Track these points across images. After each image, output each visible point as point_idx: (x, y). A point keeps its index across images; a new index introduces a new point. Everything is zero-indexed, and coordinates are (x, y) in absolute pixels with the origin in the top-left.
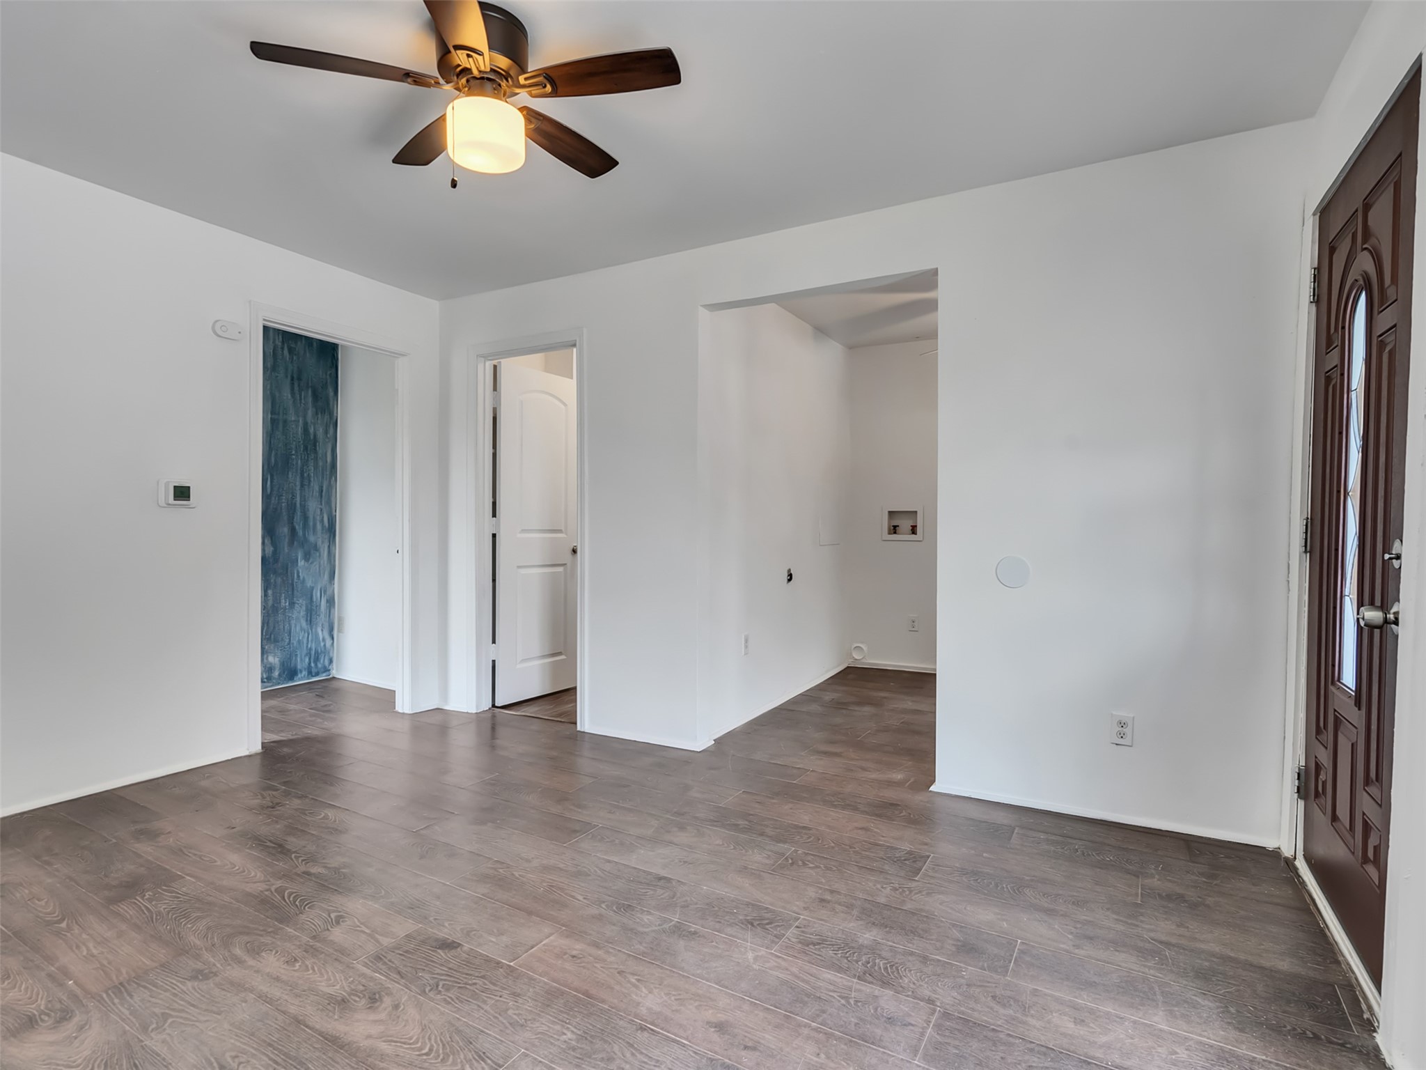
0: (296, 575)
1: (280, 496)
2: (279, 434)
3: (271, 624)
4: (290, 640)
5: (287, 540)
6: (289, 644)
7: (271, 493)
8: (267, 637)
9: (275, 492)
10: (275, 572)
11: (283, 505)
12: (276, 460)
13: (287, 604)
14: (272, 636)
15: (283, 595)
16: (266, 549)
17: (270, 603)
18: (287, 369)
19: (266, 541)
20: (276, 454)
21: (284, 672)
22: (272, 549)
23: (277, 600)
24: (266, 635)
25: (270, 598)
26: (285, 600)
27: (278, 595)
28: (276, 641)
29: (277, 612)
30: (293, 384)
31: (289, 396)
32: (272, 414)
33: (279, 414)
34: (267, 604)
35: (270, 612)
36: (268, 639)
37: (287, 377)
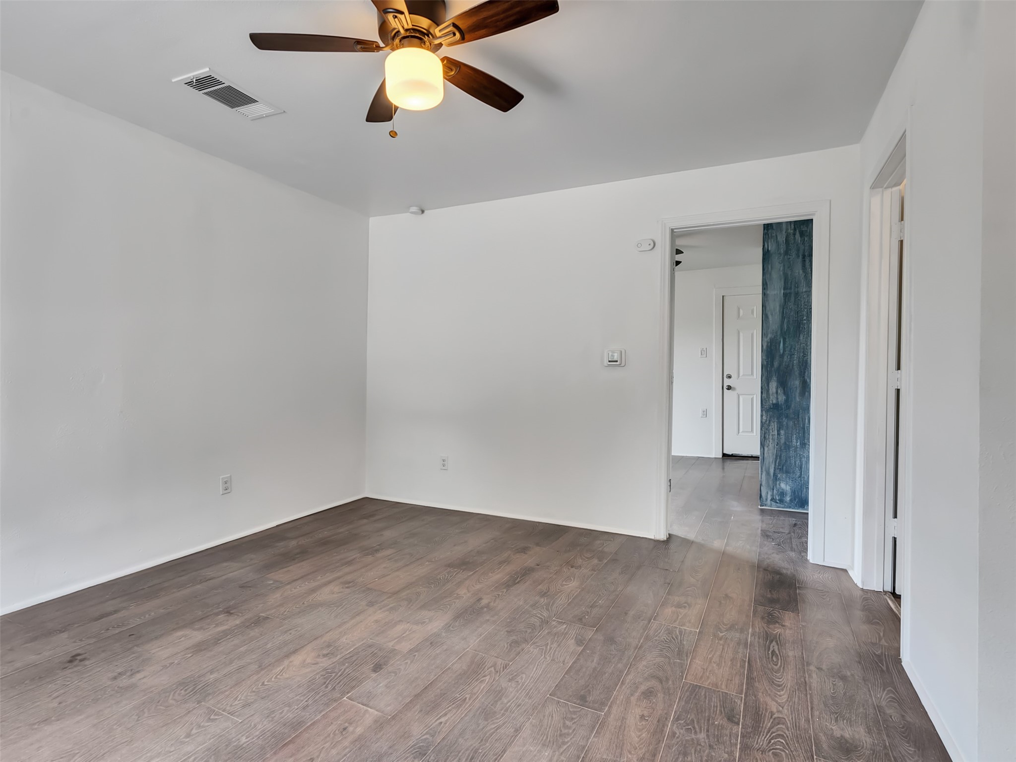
0: (807, 421)
1: (791, 355)
2: (791, 305)
3: (783, 458)
4: (801, 474)
5: (798, 391)
6: (800, 476)
7: (783, 353)
8: (780, 467)
9: (787, 352)
10: (787, 417)
11: (795, 362)
12: (788, 327)
13: (799, 444)
14: (784, 467)
15: (795, 436)
16: (779, 397)
17: (783, 441)
18: (798, 250)
19: (779, 391)
20: (789, 321)
21: (795, 500)
22: (784, 397)
23: (788, 439)
24: (779, 465)
25: (783, 437)
26: (797, 441)
27: (790, 435)
28: (787, 472)
29: (789, 449)
30: (804, 261)
31: (801, 272)
32: (784, 289)
33: (791, 288)
34: (780, 441)
35: (783, 448)
36: (780, 469)
37: (799, 256)
